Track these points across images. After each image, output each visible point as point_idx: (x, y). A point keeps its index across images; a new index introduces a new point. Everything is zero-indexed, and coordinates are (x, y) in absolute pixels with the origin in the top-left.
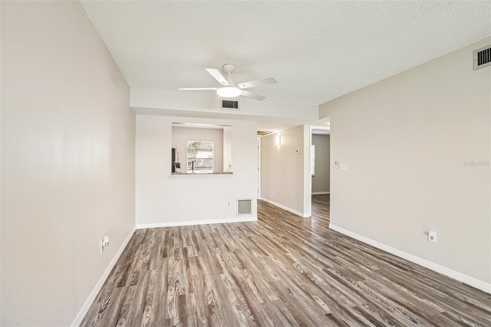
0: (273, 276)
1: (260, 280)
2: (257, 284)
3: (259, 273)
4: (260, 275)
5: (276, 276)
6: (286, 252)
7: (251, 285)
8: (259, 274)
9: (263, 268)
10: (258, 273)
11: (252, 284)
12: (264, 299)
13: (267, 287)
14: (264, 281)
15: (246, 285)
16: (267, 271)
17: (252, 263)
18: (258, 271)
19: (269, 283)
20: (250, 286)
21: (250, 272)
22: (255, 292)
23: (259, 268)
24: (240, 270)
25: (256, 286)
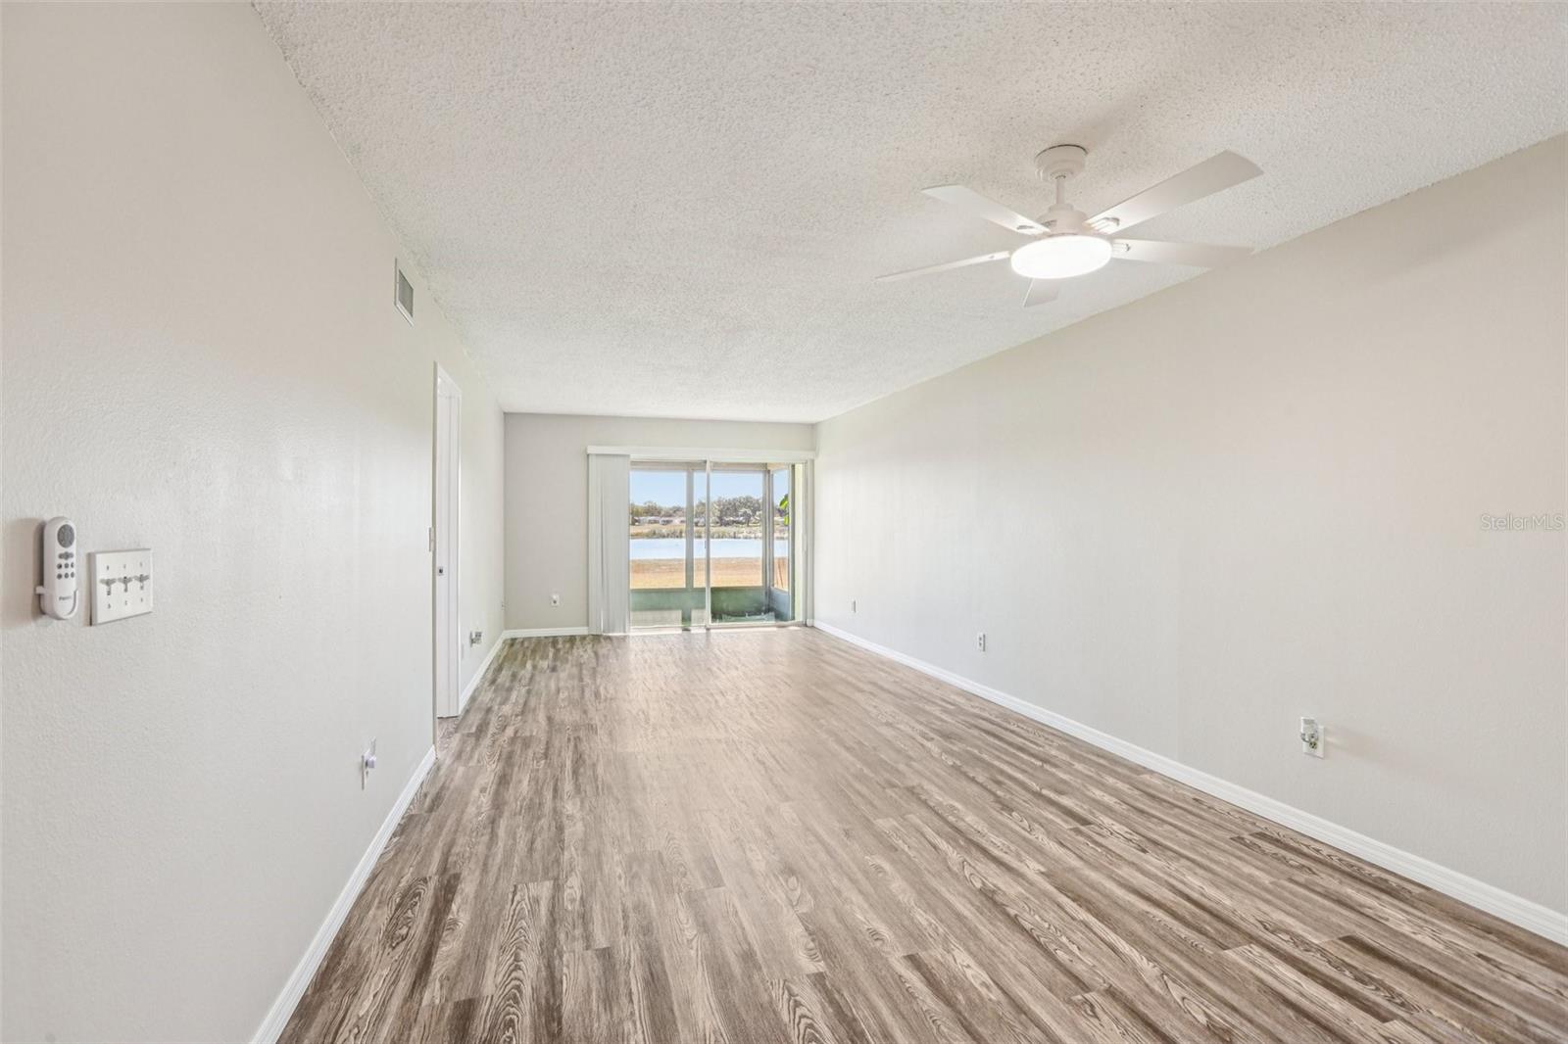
0: (887, 866)
1: (921, 855)
2: (928, 846)
3: (930, 876)
4: (926, 869)
5: (879, 869)
6: (819, 980)
7: (943, 845)
8: (929, 872)
9: (920, 893)
10: (933, 876)
11: (941, 846)
12: (905, 820)
13: (901, 841)
14: (912, 854)
15: (954, 844)
16: (907, 881)
17: (966, 913)
18: (935, 883)
19: (896, 850)
20: (945, 843)
21: (958, 880)
22: (928, 832)
23: (935, 892)
24: (995, 886)
25: (930, 843)
